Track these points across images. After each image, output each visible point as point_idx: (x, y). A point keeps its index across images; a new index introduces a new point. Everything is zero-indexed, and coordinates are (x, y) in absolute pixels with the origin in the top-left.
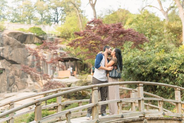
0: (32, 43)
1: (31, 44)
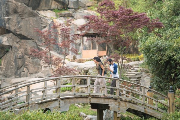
0: (49, 9)
1: (46, 10)
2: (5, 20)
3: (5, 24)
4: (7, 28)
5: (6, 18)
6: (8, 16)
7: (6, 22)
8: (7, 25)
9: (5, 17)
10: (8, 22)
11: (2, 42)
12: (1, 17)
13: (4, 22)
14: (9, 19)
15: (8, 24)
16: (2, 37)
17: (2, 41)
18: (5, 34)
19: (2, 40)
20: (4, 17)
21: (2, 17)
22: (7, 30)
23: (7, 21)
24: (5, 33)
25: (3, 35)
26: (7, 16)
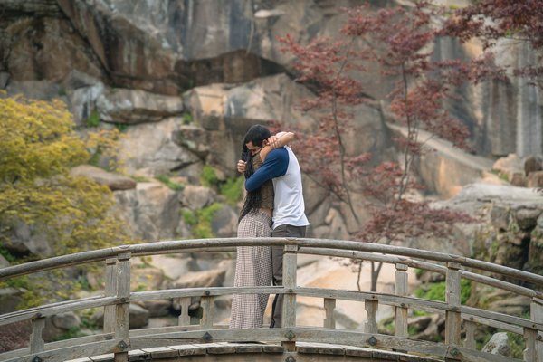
2: (258, 22)
3: (258, 39)
4: (265, 56)
5: (263, 14)
6: (270, 7)
7: (260, 31)
8: (266, 43)
9: (258, 10)
10: (270, 30)
11: (246, 110)
12: (244, 10)
13: (255, 29)
14: (272, 21)
15: (270, 37)
16: (248, 91)
17: (244, 106)
18: (258, 79)
19: (244, 102)
20: (254, 11)
21: (247, 13)
22: (265, 62)
23: (265, 25)
24: (257, 75)
25: (252, 83)
26: (264, 8)
